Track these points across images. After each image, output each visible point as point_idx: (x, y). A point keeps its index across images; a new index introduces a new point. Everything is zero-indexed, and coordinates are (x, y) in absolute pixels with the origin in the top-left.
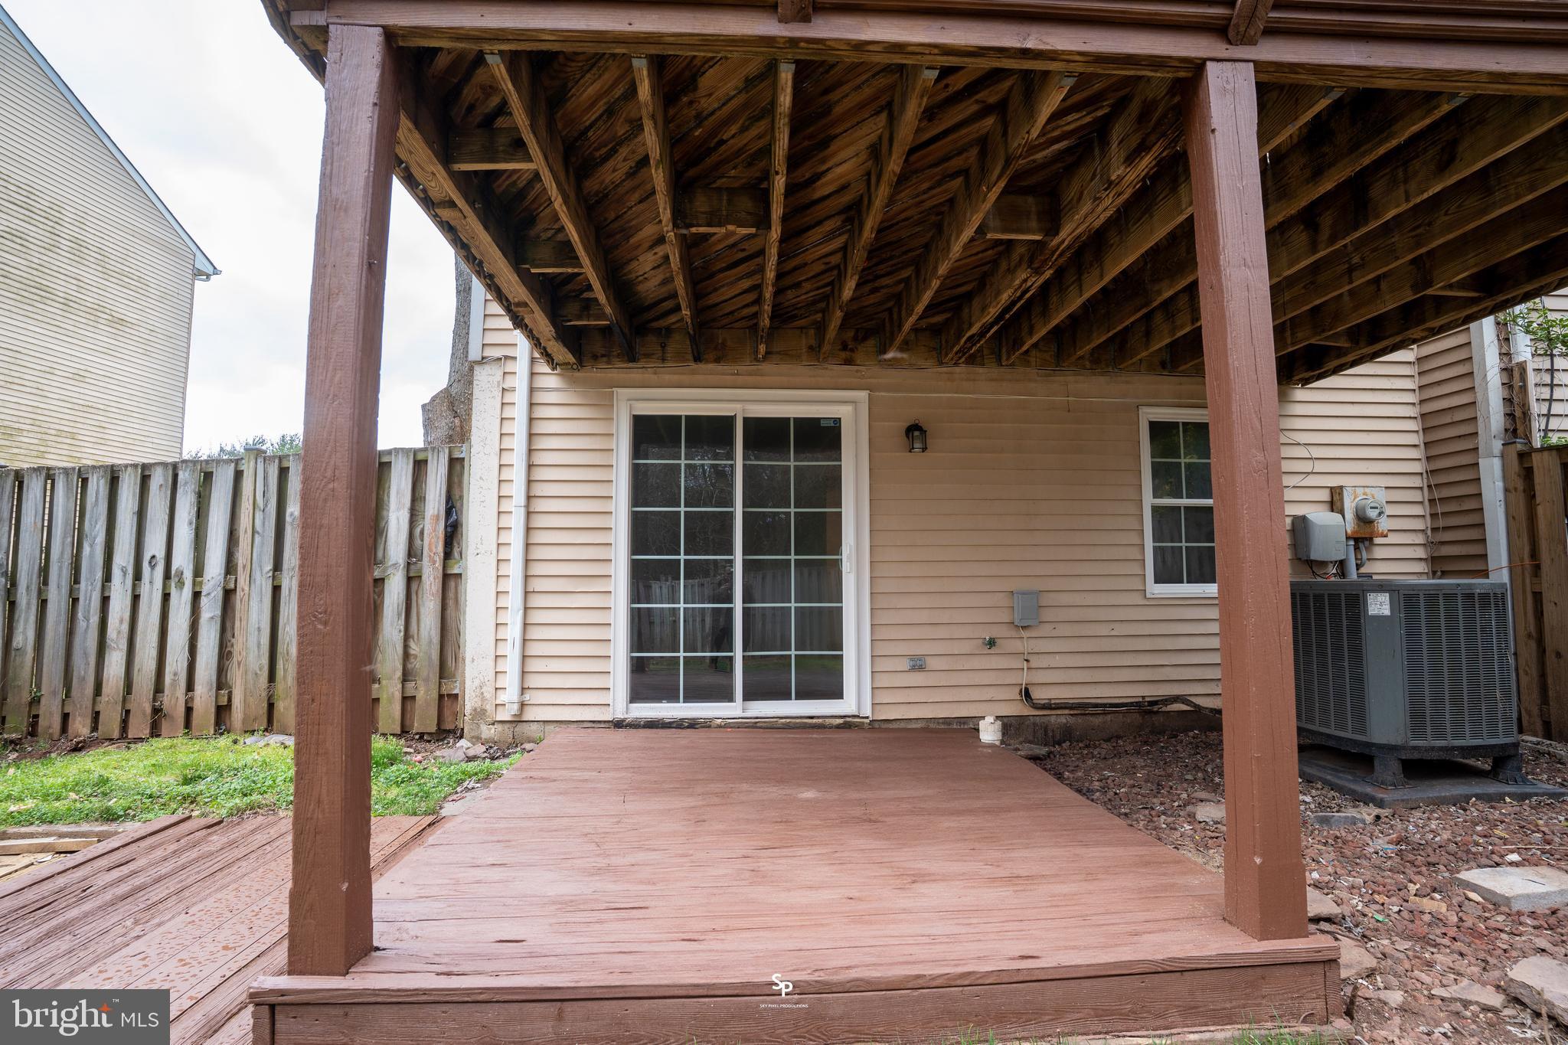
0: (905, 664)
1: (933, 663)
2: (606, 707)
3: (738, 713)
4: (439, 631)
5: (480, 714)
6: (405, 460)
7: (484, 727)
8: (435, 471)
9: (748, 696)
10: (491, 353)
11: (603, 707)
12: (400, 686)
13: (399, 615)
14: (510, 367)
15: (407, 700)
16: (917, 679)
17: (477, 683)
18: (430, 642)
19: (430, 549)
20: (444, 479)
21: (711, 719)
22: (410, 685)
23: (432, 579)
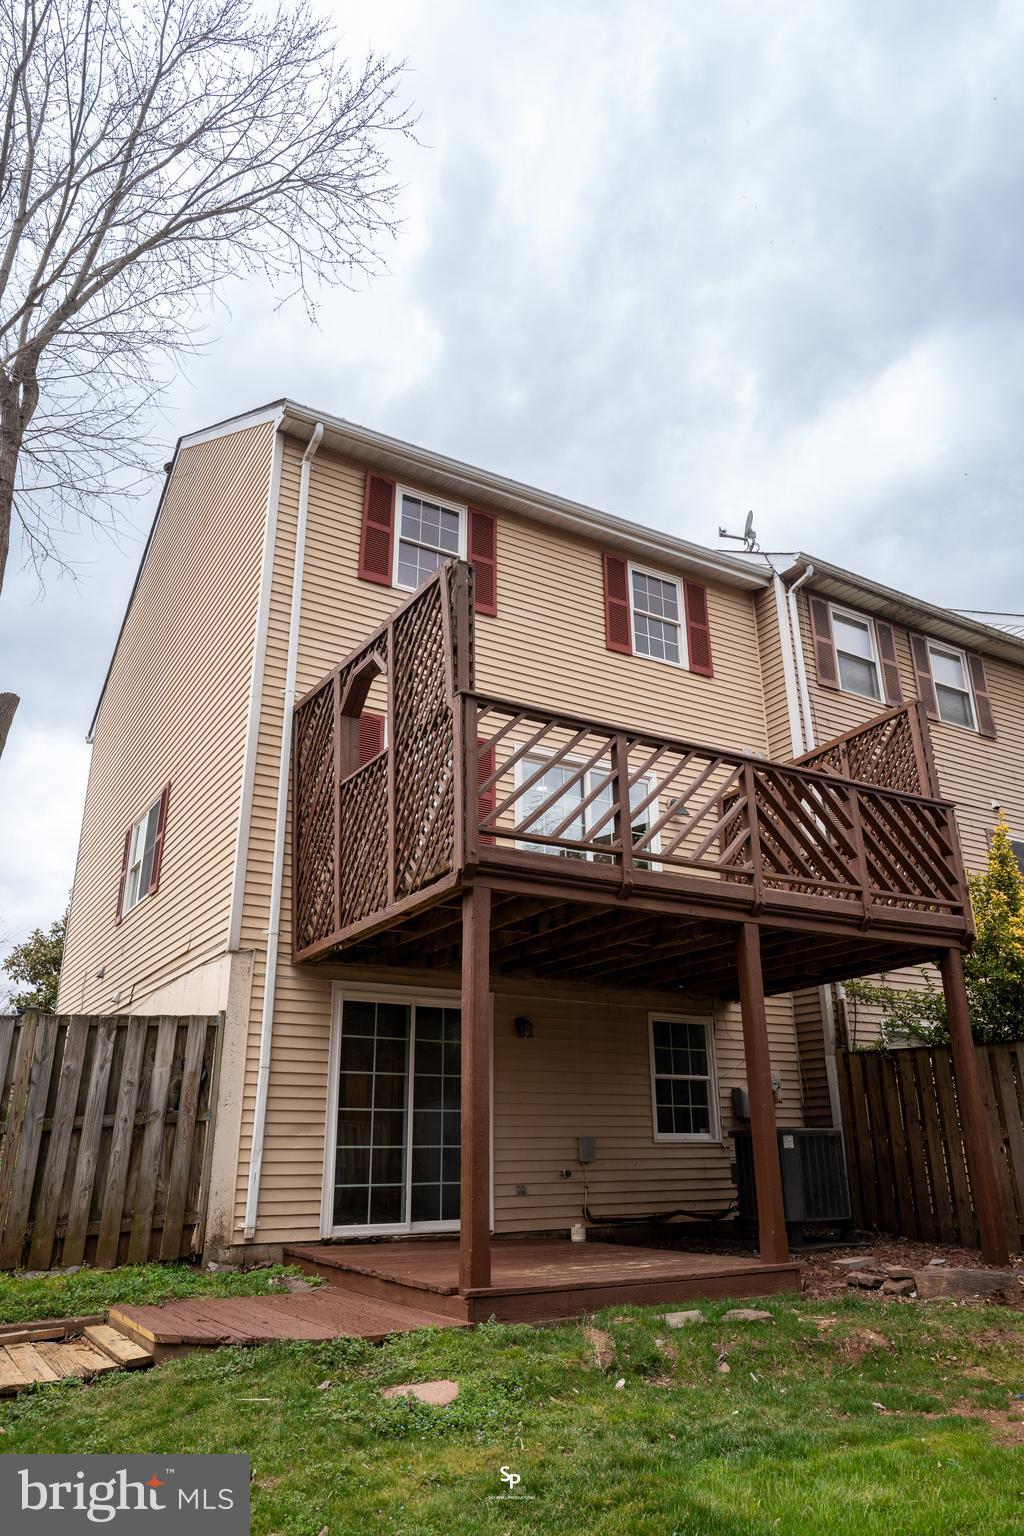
0: (513, 1191)
1: (531, 1190)
2: (316, 1230)
3: (407, 1230)
4: (188, 1170)
5: (218, 1239)
6: (171, 1026)
7: (221, 1252)
8: (194, 1035)
9: (415, 1218)
10: (245, 945)
11: (313, 1230)
12: (150, 1219)
13: (156, 1156)
14: (260, 958)
15: (156, 1231)
16: (521, 1201)
17: (218, 1213)
18: (181, 1179)
19: (186, 1100)
20: (203, 1042)
21: (391, 1236)
22: (159, 1218)
23: (186, 1125)
